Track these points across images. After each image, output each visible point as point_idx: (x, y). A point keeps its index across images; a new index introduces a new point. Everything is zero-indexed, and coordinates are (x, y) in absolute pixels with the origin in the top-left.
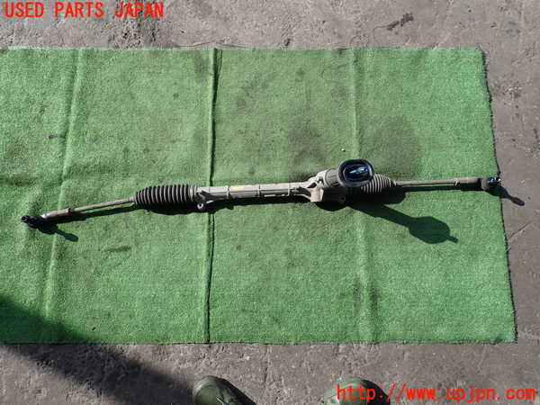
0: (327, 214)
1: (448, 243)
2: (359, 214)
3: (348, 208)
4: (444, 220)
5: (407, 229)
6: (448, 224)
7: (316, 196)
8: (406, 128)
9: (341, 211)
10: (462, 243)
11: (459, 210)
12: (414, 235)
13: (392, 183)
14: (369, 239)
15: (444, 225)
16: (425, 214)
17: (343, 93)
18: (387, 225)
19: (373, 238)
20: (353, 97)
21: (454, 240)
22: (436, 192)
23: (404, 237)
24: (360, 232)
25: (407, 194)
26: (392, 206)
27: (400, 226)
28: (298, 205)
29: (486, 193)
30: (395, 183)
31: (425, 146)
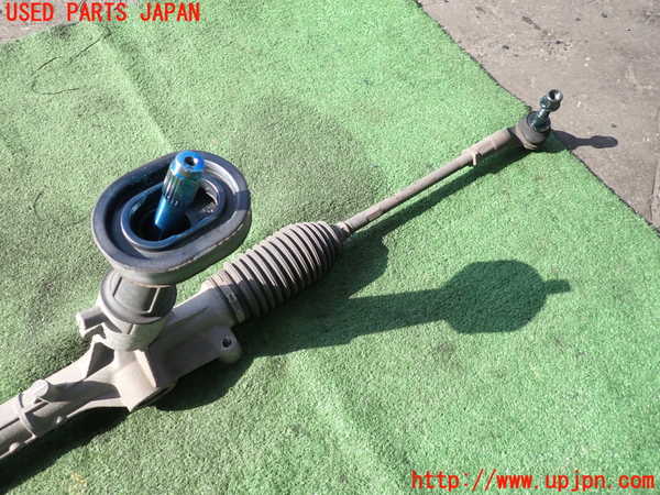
0: (205, 419)
1: (552, 300)
2: (299, 362)
3: (260, 362)
4: (507, 256)
5: (444, 324)
6: (520, 257)
7: (132, 380)
8: (294, 112)
9: (242, 383)
10: (580, 282)
11: (517, 214)
12: (470, 332)
13: (334, 228)
14: (369, 415)
15: (514, 263)
16: (457, 265)
17: (107, 103)
18: (389, 345)
19: (376, 406)
20: (135, 101)
21: (561, 286)
22: (444, 203)
23: (451, 349)
24: (332, 413)
25: (385, 240)
26: (371, 290)
27: (422, 328)
28: (96, 445)
29: (540, 156)
30: (341, 225)
31: (356, 126)
